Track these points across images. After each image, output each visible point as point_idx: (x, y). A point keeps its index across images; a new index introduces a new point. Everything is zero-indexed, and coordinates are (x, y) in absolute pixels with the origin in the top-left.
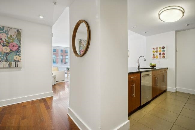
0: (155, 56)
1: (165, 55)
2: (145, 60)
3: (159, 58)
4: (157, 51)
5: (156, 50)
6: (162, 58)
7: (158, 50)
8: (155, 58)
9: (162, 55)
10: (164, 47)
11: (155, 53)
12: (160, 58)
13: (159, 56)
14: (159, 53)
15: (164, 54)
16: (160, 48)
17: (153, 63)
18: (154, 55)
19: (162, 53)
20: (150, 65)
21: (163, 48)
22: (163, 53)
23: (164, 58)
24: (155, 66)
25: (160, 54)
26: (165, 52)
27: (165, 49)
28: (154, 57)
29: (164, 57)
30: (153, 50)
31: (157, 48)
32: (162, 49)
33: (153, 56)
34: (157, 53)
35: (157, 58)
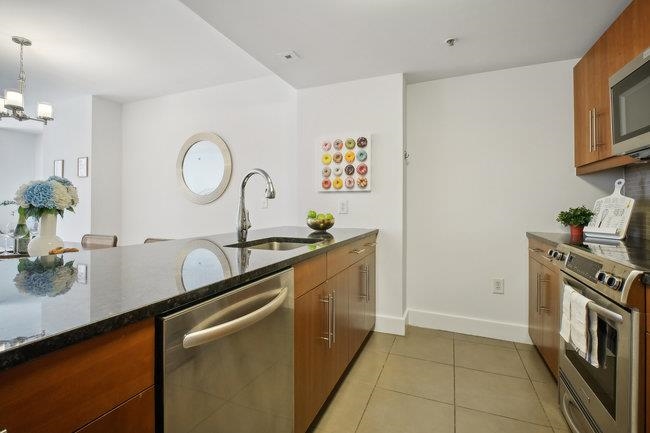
0: (332, 179)
1: (368, 177)
2: (272, 196)
3: (344, 189)
4: (338, 157)
5: (333, 152)
6: (356, 188)
7: (344, 151)
8: (332, 189)
9: (356, 176)
10: (365, 140)
11: (333, 166)
12: (350, 186)
13: (344, 177)
14: (344, 164)
15: (363, 170)
16: (350, 144)
17: (323, 213)
18: (327, 172)
19: (356, 164)
20: (310, 221)
21: (362, 142)
22: (361, 168)
23: (365, 186)
24: (329, 225)
25: (350, 170)
26: (367, 163)
27: (367, 150)
28: (326, 184)
29: (363, 184)
30: (324, 153)
31: (338, 145)
32: (357, 150)
33: (322, 179)
34: (337, 166)
35: (338, 186)
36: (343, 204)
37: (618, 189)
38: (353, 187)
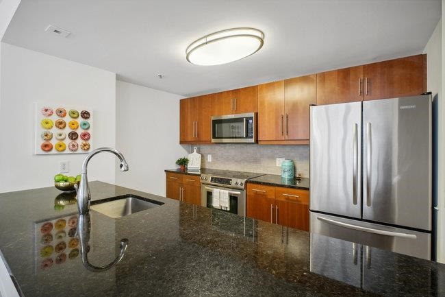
0: (54, 142)
1: (91, 142)
3: (67, 151)
4: (61, 125)
5: (55, 118)
6: (80, 151)
7: (68, 119)
8: (54, 151)
9: (80, 141)
10: (88, 114)
11: (55, 131)
12: (74, 148)
13: (68, 142)
14: (67, 130)
15: (86, 136)
16: (74, 114)
18: (48, 137)
19: (80, 131)
21: (86, 115)
22: (85, 135)
23: (88, 149)
25: (73, 136)
26: (90, 131)
27: (90, 121)
28: (47, 147)
29: (86, 147)
30: (44, 118)
31: (61, 113)
32: (80, 120)
33: (43, 142)
34: (60, 131)
35: (61, 149)
36: (64, 165)
37: (195, 151)
38: (77, 150)
